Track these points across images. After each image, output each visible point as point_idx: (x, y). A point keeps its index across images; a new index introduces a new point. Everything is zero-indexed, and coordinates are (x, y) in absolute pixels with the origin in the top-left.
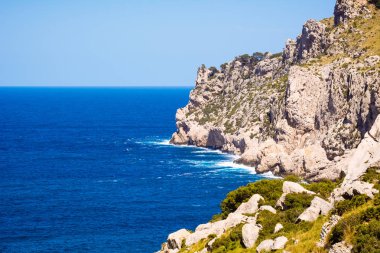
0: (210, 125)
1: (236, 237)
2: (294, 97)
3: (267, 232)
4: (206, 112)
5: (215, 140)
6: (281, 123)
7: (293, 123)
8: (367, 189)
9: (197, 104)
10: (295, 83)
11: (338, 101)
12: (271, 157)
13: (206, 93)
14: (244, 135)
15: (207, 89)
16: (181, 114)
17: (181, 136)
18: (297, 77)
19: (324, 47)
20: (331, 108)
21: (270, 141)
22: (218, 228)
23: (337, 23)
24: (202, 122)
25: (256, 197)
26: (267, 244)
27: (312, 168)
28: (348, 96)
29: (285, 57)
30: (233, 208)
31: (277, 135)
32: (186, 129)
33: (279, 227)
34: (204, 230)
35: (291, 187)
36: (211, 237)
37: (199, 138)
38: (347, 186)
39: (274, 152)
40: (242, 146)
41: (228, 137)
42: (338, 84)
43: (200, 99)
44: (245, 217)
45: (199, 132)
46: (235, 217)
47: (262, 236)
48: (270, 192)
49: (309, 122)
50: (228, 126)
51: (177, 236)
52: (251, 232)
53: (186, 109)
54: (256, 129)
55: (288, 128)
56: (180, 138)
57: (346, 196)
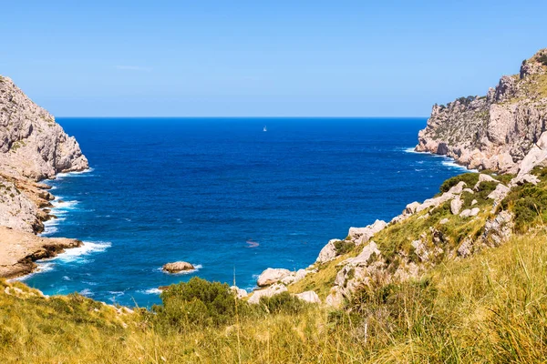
0: (439, 140)
1: (447, 208)
2: (493, 123)
3: (467, 204)
4: (437, 132)
5: (442, 149)
6: (484, 139)
7: (492, 140)
8: (533, 179)
9: (432, 127)
10: (493, 115)
11: (521, 126)
12: (477, 160)
13: (437, 121)
14: (460, 146)
15: (438, 118)
16: (421, 134)
17: (421, 147)
18: (495, 111)
19: (513, 92)
20: (517, 130)
21: (477, 150)
22: (437, 201)
23: (522, 77)
24: (434, 138)
25: (462, 183)
26: (466, 212)
27: (503, 167)
28: (528, 123)
29: (488, 99)
30: (447, 189)
31: (481, 147)
32: (425, 142)
33: (474, 202)
34: (428, 203)
35: (484, 177)
36: (432, 207)
37: (433, 148)
38: (520, 178)
39: (479, 157)
40: (459, 153)
41: (450, 147)
42: (521, 116)
43: (434, 124)
44: (454, 196)
45: (433, 144)
46: (447, 195)
47: (464, 207)
48: (470, 180)
49: (502, 139)
50: (451, 141)
51: (413, 206)
52: (456, 204)
53: (425, 130)
54: (468, 143)
55: (489, 143)
56: (420, 148)
57: (519, 183)
